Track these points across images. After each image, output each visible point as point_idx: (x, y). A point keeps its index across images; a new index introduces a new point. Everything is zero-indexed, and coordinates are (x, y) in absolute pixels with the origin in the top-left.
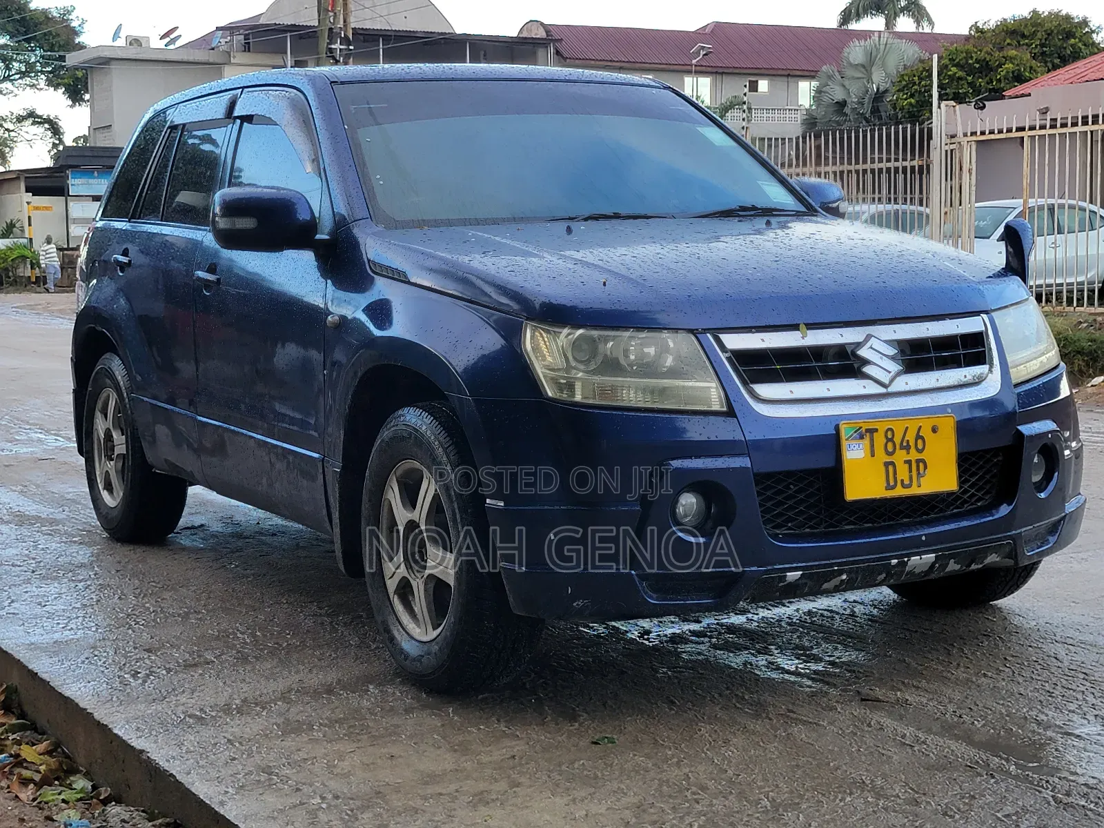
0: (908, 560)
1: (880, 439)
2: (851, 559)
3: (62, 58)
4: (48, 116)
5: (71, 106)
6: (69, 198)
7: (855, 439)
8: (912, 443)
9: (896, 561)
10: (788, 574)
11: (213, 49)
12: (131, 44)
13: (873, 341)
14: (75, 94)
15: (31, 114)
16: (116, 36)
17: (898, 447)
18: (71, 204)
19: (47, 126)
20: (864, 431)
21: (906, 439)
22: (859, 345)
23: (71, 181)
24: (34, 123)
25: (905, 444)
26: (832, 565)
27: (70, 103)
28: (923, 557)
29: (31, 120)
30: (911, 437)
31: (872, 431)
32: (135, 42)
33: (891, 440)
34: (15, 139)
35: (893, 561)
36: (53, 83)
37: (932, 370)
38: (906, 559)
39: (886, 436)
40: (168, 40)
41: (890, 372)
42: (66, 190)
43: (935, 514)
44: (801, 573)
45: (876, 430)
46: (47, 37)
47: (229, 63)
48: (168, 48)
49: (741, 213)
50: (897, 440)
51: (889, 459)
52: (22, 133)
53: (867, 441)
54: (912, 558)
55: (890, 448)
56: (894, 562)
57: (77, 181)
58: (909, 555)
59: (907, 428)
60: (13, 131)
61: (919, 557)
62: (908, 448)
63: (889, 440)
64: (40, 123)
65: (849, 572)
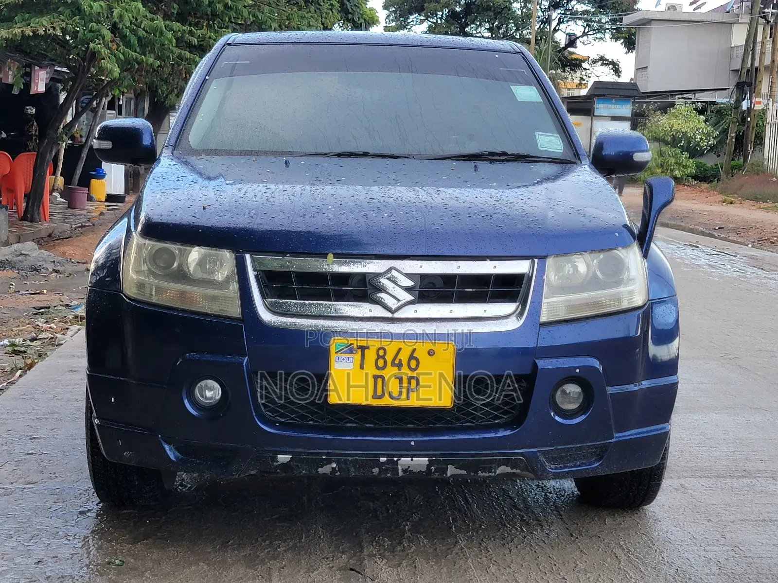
0: (398, 460)
1: (371, 355)
2: (337, 451)
3: (621, 20)
4: (612, 60)
5: (626, 53)
6: (594, 117)
7: (345, 352)
8: (405, 362)
9: (385, 459)
10: (279, 456)
11: (729, 12)
12: (669, 9)
13: (394, 273)
14: (630, 44)
15: (602, 59)
16: (658, 4)
17: (389, 363)
18: (595, 122)
19: (611, 66)
20: (355, 347)
21: (399, 357)
22: (379, 275)
23: (596, 106)
24: (602, 64)
25: (397, 362)
26: (322, 454)
27: (625, 50)
28: (414, 459)
29: (600, 63)
30: (404, 357)
31: (363, 348)
32: (672, 8)
33: (383, 357)
34: (590, 75)
35: (381, 459)
36: (615, 38)
37: (451, 302)
38: (395, 459)
39: (378, 354)
40: (695, 6)
41: (399, 300)
42: (592, 111)
43: (442, 424)
44: (291, 456)
45: (368, 348)
46: (614, 5)
47: (737, 22)
48: (696, 11)
49: (491, 158)
50: (389, 358)
51: (379, 373)
52: (594, 71)
53: (357, 356)
54: (402, 459)
55: (381, 363)
56: (383, 459)
57: (601, 106)
58: (400, 456)
59: (400, 349)
60: (589, 69)
61: (410, 459)
62: (400, 366)
63: (379, 357)
64: (606, 64)
65: (338, 462)
